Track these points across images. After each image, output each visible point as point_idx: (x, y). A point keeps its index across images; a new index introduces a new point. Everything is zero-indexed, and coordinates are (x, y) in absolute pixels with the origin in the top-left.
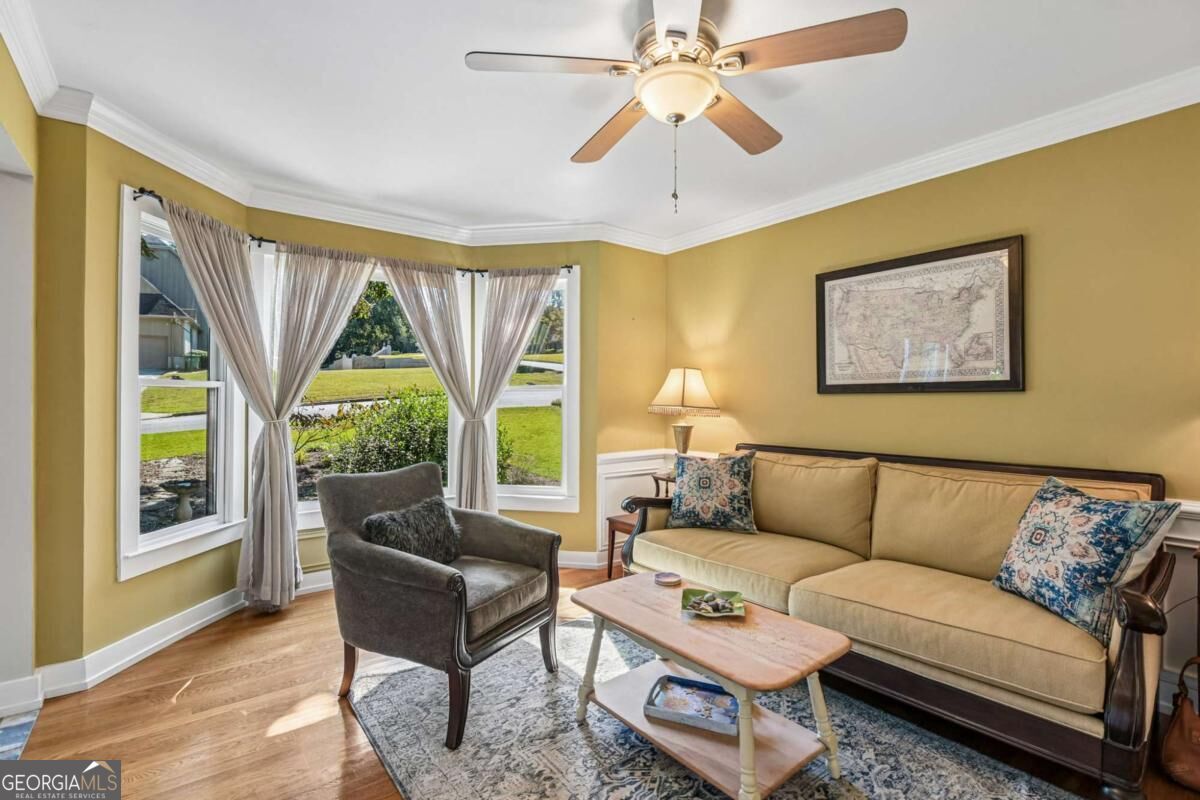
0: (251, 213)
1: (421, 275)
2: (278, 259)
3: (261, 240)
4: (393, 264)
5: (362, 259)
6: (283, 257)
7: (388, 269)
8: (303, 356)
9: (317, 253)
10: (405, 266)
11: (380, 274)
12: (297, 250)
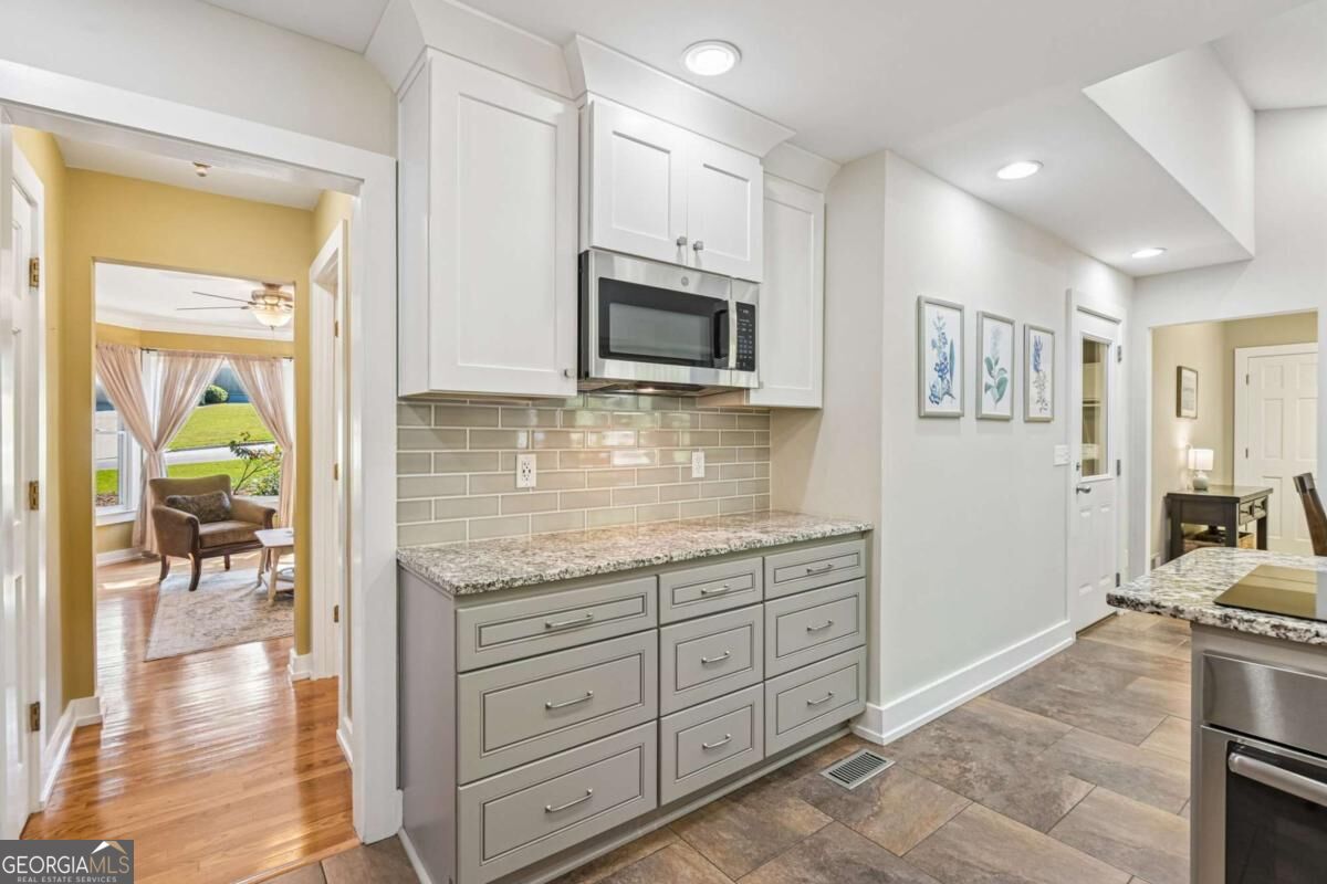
0: (143, 334)
1: (257, 363)
2: (158, 360)
3: (148, 350)
4: (236, 358)
5: (214, 356)
6: (162, 358)
7: (232, 361)
8: (175, 411)
9: (184, 355)
10: (244, 358)
11: (226, 364)
12: (171, 354)
